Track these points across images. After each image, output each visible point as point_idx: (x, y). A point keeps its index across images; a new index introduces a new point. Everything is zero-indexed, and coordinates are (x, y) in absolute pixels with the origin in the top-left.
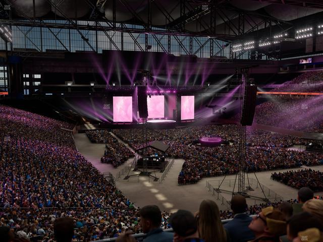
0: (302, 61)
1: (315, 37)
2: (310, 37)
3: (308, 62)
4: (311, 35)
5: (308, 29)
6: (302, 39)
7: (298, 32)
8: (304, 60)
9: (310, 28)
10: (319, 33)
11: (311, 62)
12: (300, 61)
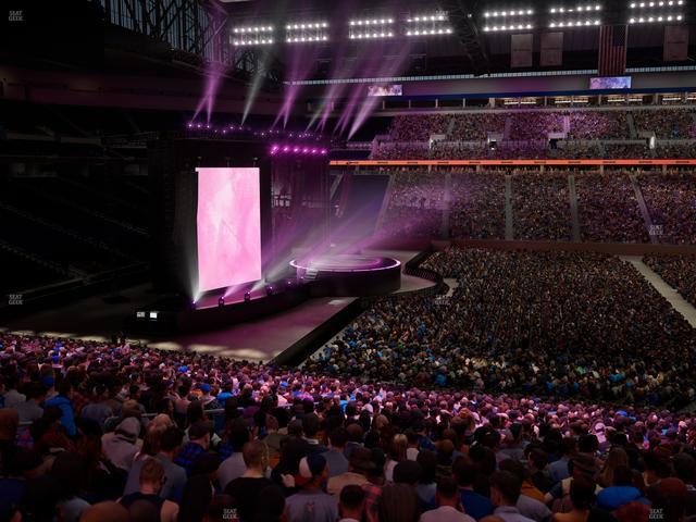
0: (376, 91)
1: (541, 31)
2: (525, 32)
3: (391, 94)
4: (529, 27)
5: (521, 13)
6: (500, 34)
7: (487, 15)
8: (380, 89)
9: (525, 9)
10: (552, 25)
11: (400, 94)
12: (368, 91)
